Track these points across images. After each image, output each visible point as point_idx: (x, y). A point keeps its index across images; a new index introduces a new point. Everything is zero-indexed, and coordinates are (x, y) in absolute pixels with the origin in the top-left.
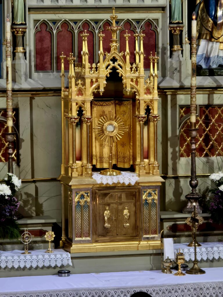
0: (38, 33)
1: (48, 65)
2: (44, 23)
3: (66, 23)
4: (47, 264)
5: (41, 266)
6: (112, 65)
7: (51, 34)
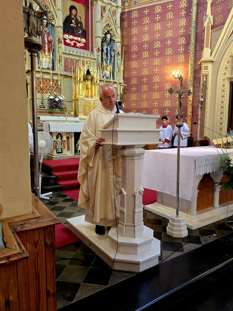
0: (65, 61)
1: (67, 70)
2: (66, 58)
3: (72, 59)
4: (73, 120)
5: (71, 120)
6: (88, 68)
7: (68, 62)
